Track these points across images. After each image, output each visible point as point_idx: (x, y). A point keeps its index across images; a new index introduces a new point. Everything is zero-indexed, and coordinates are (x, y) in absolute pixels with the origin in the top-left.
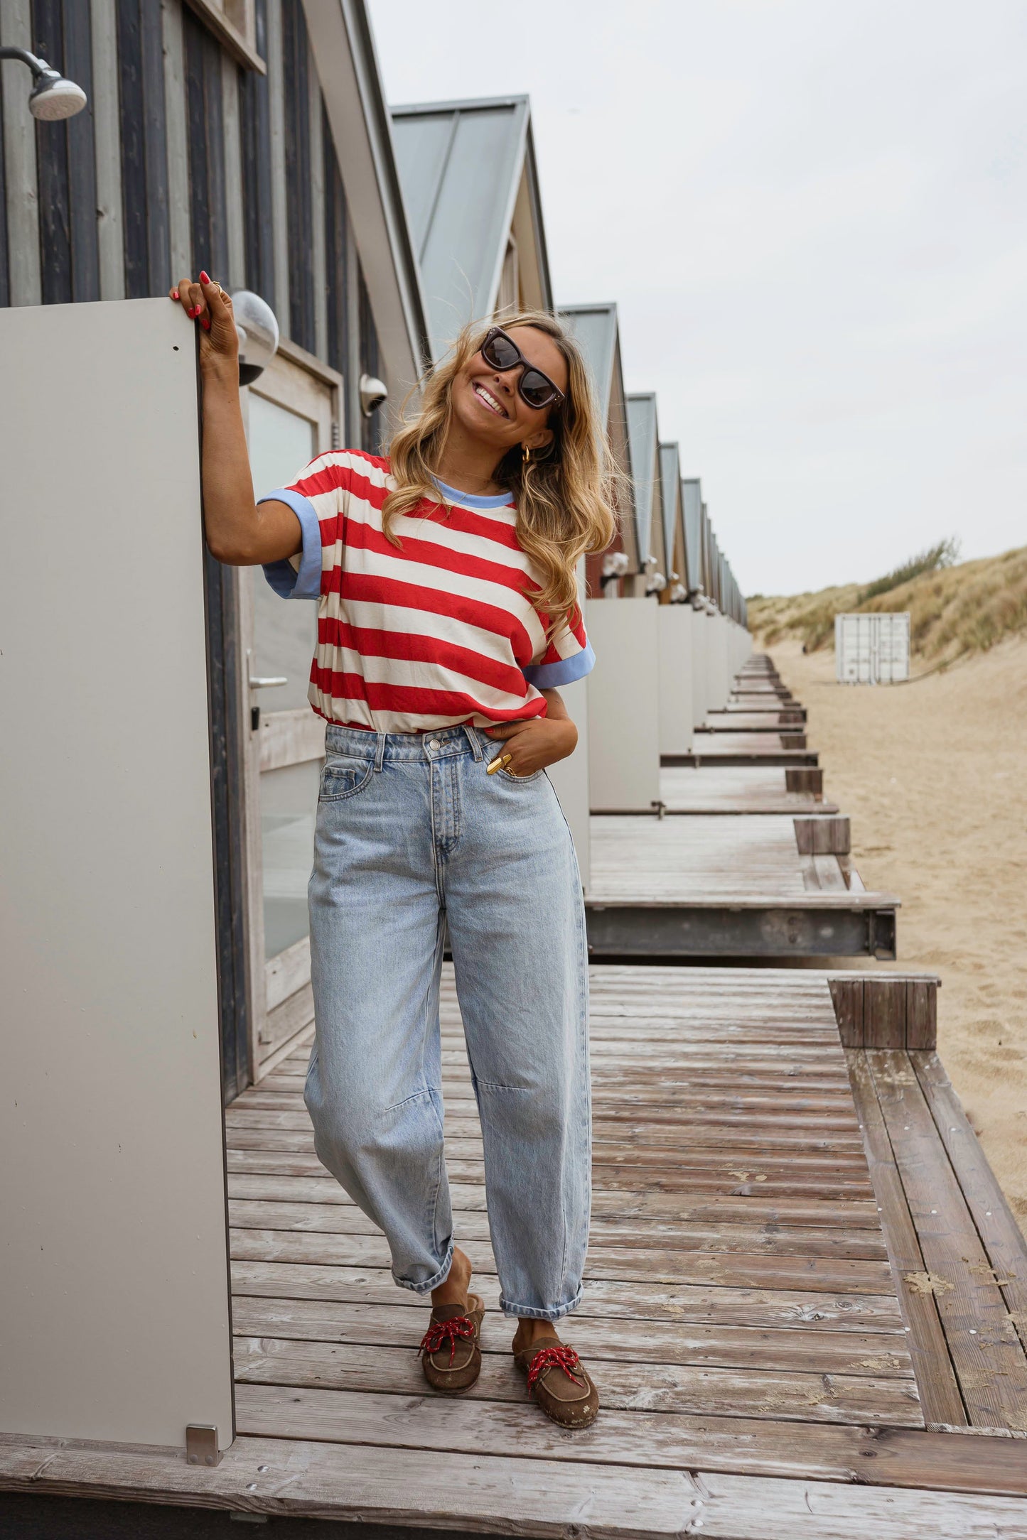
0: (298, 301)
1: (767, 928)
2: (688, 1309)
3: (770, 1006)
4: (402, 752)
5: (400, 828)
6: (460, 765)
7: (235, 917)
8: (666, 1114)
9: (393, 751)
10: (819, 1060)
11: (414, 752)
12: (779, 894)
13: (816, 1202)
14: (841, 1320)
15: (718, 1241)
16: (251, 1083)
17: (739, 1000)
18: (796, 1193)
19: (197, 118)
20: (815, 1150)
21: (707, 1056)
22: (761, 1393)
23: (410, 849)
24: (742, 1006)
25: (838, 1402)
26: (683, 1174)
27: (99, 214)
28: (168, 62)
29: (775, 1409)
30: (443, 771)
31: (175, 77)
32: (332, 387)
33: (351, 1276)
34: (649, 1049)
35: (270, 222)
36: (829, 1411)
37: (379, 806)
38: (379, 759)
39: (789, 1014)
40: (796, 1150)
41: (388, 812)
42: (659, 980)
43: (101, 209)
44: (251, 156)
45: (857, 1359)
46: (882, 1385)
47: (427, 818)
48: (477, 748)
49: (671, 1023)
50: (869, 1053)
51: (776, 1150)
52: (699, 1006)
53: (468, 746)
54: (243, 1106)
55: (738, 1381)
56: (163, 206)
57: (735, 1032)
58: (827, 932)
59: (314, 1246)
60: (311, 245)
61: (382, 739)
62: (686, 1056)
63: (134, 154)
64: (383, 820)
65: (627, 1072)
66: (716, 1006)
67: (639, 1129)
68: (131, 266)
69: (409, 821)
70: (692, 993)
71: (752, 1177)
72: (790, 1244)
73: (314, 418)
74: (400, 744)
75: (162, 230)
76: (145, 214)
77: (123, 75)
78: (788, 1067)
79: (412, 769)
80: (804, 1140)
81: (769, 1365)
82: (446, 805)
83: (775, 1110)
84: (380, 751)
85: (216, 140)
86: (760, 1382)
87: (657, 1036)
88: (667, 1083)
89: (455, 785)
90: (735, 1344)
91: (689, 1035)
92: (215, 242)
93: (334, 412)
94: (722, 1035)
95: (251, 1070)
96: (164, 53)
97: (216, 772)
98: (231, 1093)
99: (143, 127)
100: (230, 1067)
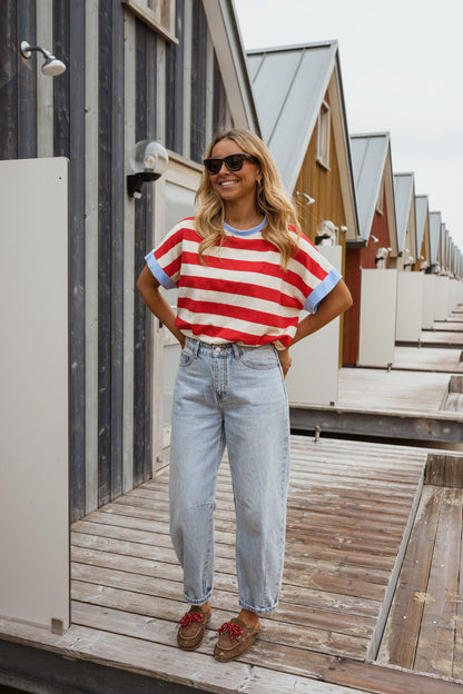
0: (195, 142)
1: (418, 427)
2: (286, 596)
3: (395, 464)
4: (205, 351)
6: (228, 360)
8: (321, 508)
9: (202, 350)
10: (404, 490)
11: (209, 351)
12: (426, 411)
13: (369, 555)
14: (351, 609)
15: (315, 568)
16: (151, 478)
17: (382, 460)
18: (361, 550)
19: (141, 66)
20: (381, 531)
21: (354, 484)
22: (298, 636)
24: (382, 462)
25: (330, 645)
26: (315, 536)
27: (86, 111)
28: (126, 44)
29: (302, 644)
30: (220, 362)
31: (130, 50)
33: (152, 565)
34: (329, 478)
35: (182, 108)
36: (325, 648)
39: (402, 468)
40: (372, 531)
42: (351, 447)
43: (87, 109)
44: (171, 80)
45: (349, 627)
46: (354, 640)
48: (237, 353)
49: (345, 468)
50: (445, 489)
51: (363, 529)
52: (362, 461)
53: (233, 352)
54: (144, 488)
55: (291, 630)
56: (121, 106)
57: (372, 474)
58: (447, 430)
59: (143, 550)
62: (344, 483)
63: (105, 85)
65: (314, 488)
66: (369, 461)
67: (306, 514)
68: (101, 132)
70: (362, 455)
71: (345, 541)
72: (346, 573)
74: (205, 347)
75: (120, 116)
76: (111, 110)
77: (101, 51)
78: (388, 493)
79: (207, 360)
80: (377, 526)
81: (309, 624)
82: (221, 377)
83: (372, 512)
85: (152, 74)
86: (301, 631)
87: (336, 472)
88: (329, 495)
89: (225, 369)
90: (300, 614)
91: (350, 474)
92: (149, 119)
94: (365, 475)
95: (151, 473)
96: (124, 40)
97: (138, 346)
98: (140, 481)
99: (111, 72)
100: (140, 470)
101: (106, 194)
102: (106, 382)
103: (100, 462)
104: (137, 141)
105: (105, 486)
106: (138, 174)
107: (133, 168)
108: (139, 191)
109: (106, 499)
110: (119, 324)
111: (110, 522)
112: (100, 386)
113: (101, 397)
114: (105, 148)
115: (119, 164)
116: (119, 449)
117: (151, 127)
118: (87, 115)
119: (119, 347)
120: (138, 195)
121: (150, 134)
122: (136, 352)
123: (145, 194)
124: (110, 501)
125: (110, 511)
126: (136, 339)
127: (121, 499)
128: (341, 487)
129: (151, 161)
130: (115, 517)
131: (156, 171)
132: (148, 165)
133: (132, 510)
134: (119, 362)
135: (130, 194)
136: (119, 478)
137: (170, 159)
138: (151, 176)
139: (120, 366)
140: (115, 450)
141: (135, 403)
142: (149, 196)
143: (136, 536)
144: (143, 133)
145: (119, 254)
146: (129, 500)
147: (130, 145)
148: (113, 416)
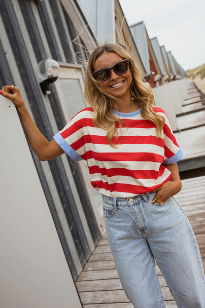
4: (122, 203)
5: (127, 226)
6: (141, 205)
7: (88, 203)
8: (201, 230)
9: (119, 203)
11: (125, 203)
16: (101, 237)
19: (27, 18)
23: (132, 232)
27: (5, 54)
28: (15, 7)
30: (136, 208)
31: (18, 10)
32: (80, 69)
35: (54, 36)
37: (119, 220)
38: (115, 207)
41: (123, 222)
42: (189, 184)
43: (5, 52)
44: (44, 22)
47: (134, 222)
48: (145, 198)
49: (195, 198)
53: (142, 198)
54: (100, 246)
56: (23, 44)
60: (66, 37)
61: (115, 200)
62: (201, 209)
63: (11, 34)
64: (122, 224)
68: (18, 63)
69: (129, 224)
70: (198, 186)
73: (77, 78)
74: (121, 201)
75: (25, 51)
76: (19, 49)
77: (2, 15)
79: (126, 209)
82: (139, 218)
84: (115, 204)
85: (34, 22)
87: (192, 202)
88: (199, 219)
89: (141, 212)
92: (40, 48)
93: (82, 74)
95: (100, 235)
96: (13, 5)
97: (74, 174)
98: (97, 242)
99: (12, 27)
100: (95, 237)
101: (32, 98)
102: (65, 201)
103: (76, 245)
104: (38, 62)
105: (82, 255)
106: (45, 81)
107: (41, 78)
108: (48, 90)
109: (85, 262)
110: (61, 166)
111: (94, 278)
112: (63, 204)
113: (65, 210)
114: (23, 72)
115: (33, 78)
116: (82, 232)
117: (42, 52)
118: (7, 56)
119: (65, 179)
120: (49, 92)
121: (43, 56)
122: (74, 177)
123: (51, 91)
124: (87, 262)
125: (90, 269)
126: (72, 170)
127: (92, 258)
128: (201, 211)
129: (50, 71)
130: (95, 273)
131: (54, 76)
132: (49, 74)
133: (101, 265)
134: (68, 187)
135: (44, 93)
136: (87, 247)
137: (60, 66)
138: (52, 79)
139: (69, 188)
140: (81, 233)
141: (82, 204)
142: (53, 90)
143: (113, 285)
144: (40, 57)
145: (49, 129)
146: (96, 257)
147: (36, 66)
148: (74, 217)
